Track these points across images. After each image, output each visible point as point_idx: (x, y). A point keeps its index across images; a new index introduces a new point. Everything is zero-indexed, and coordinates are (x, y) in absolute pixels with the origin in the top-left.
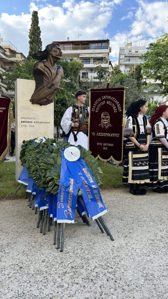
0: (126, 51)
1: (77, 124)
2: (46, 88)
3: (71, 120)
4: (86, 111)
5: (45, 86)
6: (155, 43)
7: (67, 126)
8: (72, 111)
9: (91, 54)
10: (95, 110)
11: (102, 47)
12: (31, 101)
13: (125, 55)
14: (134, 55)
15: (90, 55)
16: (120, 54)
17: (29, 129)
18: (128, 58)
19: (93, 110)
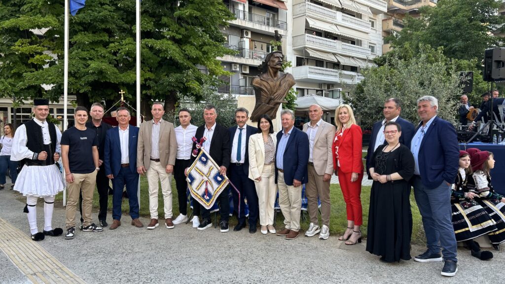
12: (251, 119)
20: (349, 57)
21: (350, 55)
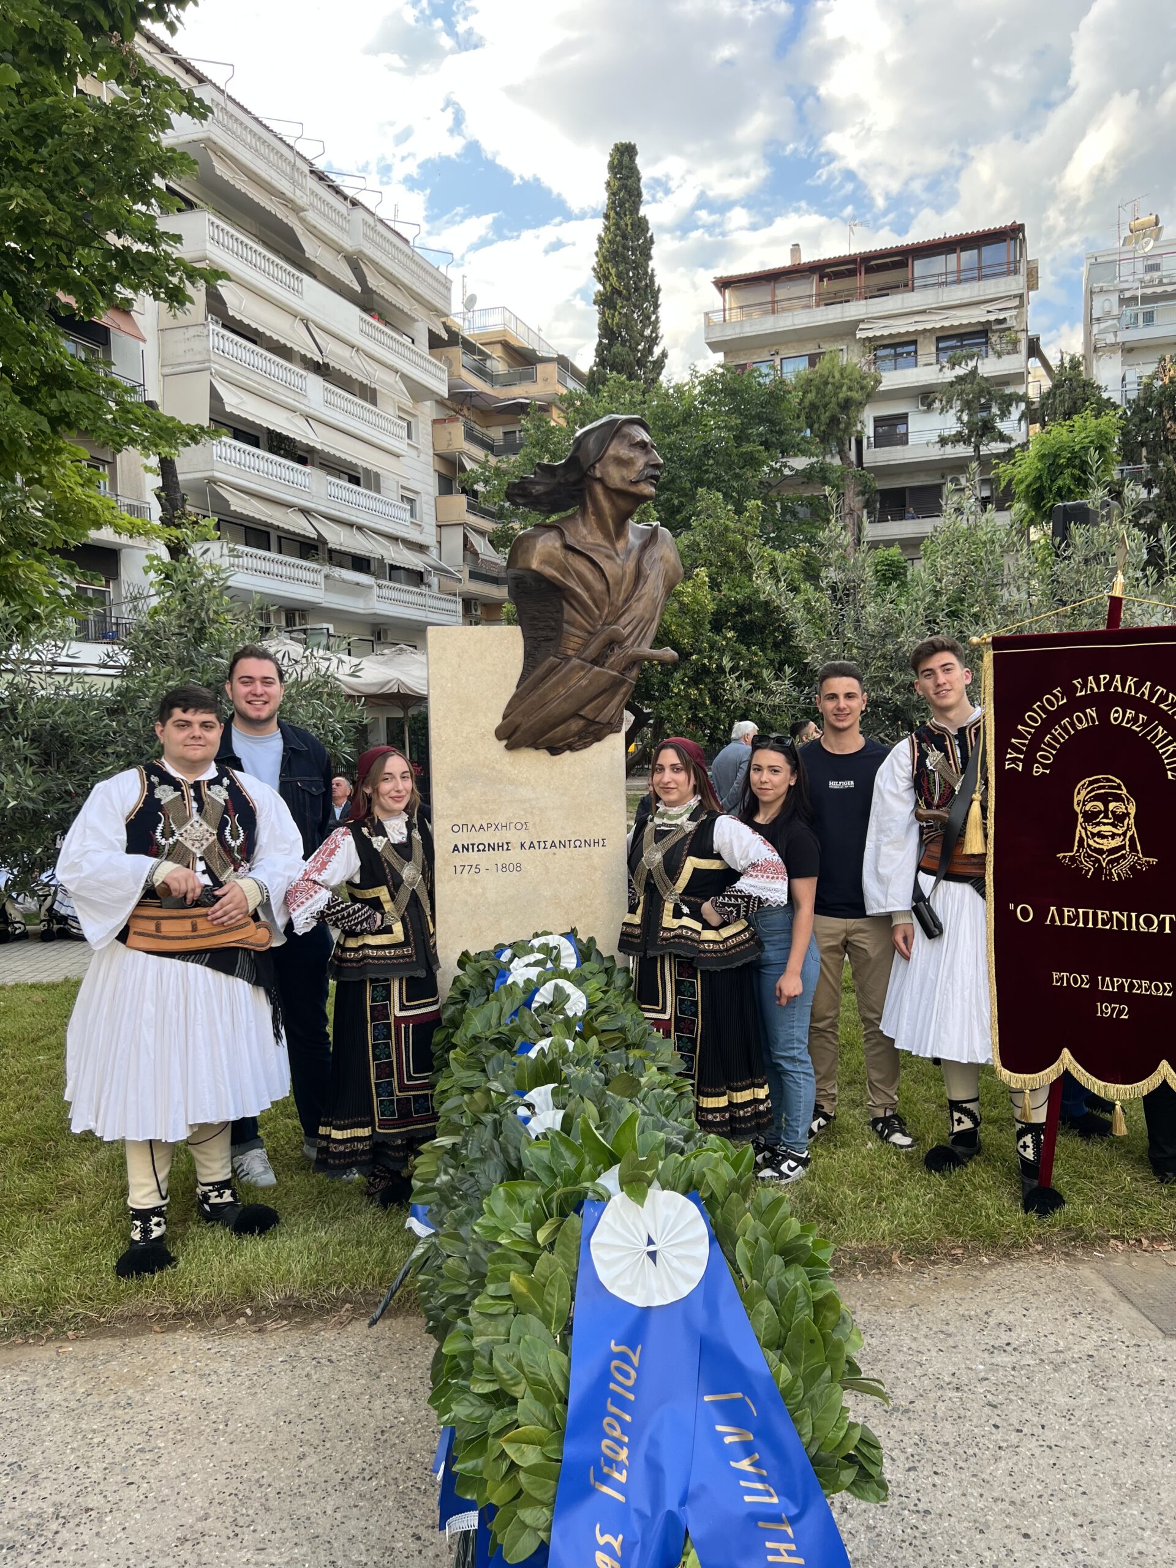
0: (1126, 269)
2: (576, 661)
5: (570, 652)
9: (923, 312)
10: (1029, 761)
11: (984, 272)
12: (500, 734)
13: (1122, 291)
15: (917, 318)
16: (1091, 293)
17: (492, 883)
18: (1141, 308)
19: (1014, 760)
20: (351, 525)
21: (353, 519)
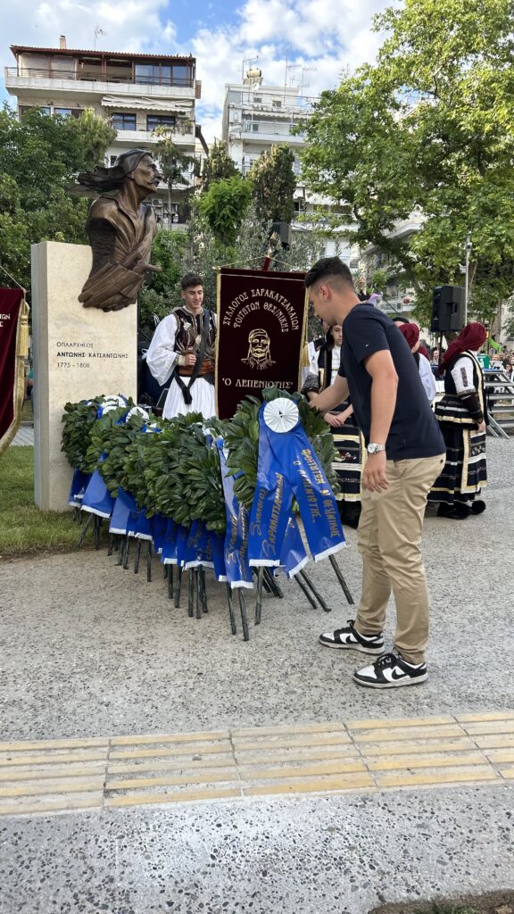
0: (245, 98)
1: (192, 358)
2: (120, 266)
3: (172, 349)
4: (210, 326)
5: (117, 262)
6: (338, 90)
7: (166, 365)
8: (176, 328)
9: (140, 98)
10: (233, 321)
11: (175, 82)
12: (81, 299)
13: (243, 110)
14: (271, 114)
15: (136, 101)
16: (228, 108)
17: (76, 372)
18: (252, 122)
19: (227, 321)
